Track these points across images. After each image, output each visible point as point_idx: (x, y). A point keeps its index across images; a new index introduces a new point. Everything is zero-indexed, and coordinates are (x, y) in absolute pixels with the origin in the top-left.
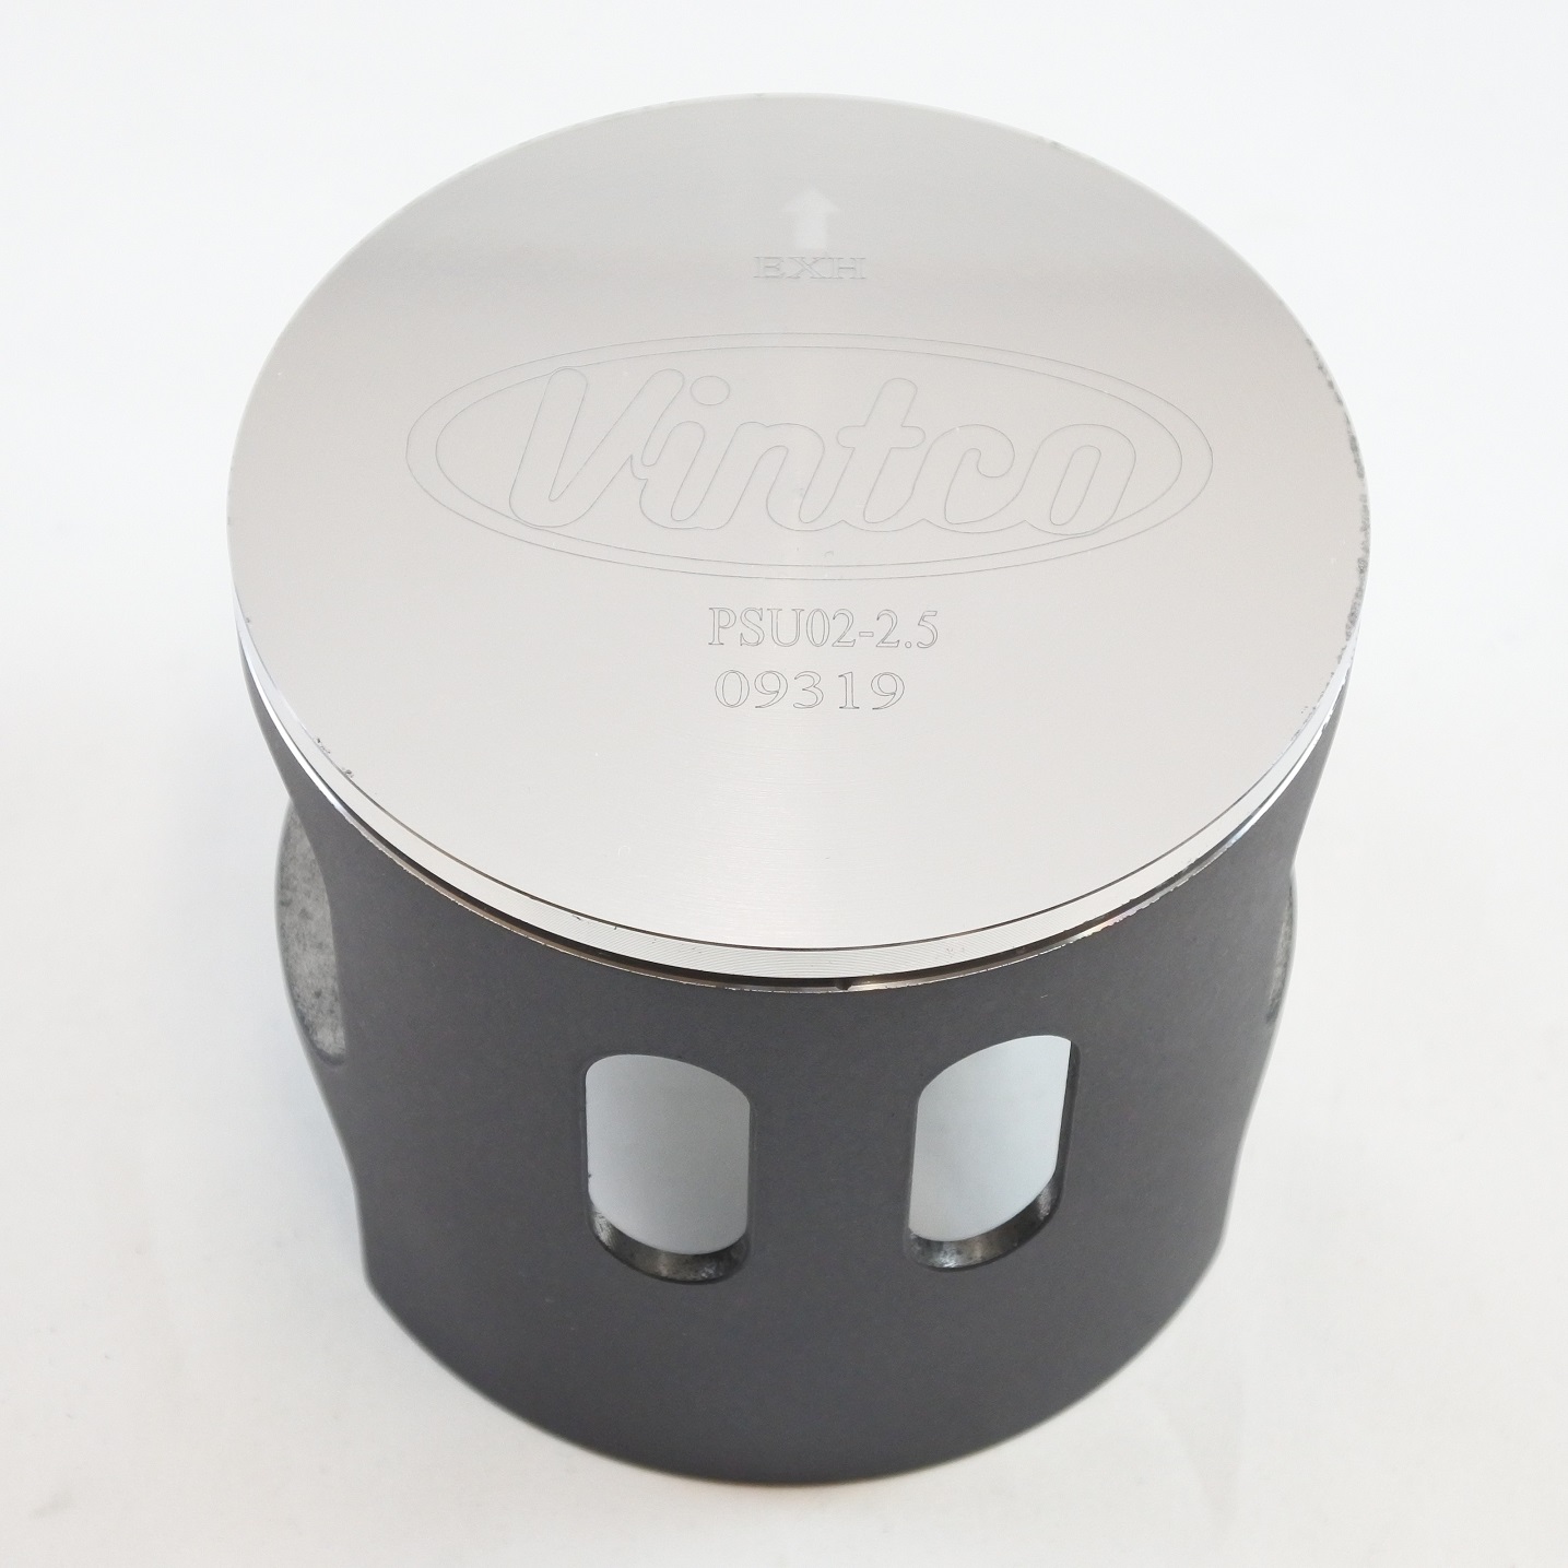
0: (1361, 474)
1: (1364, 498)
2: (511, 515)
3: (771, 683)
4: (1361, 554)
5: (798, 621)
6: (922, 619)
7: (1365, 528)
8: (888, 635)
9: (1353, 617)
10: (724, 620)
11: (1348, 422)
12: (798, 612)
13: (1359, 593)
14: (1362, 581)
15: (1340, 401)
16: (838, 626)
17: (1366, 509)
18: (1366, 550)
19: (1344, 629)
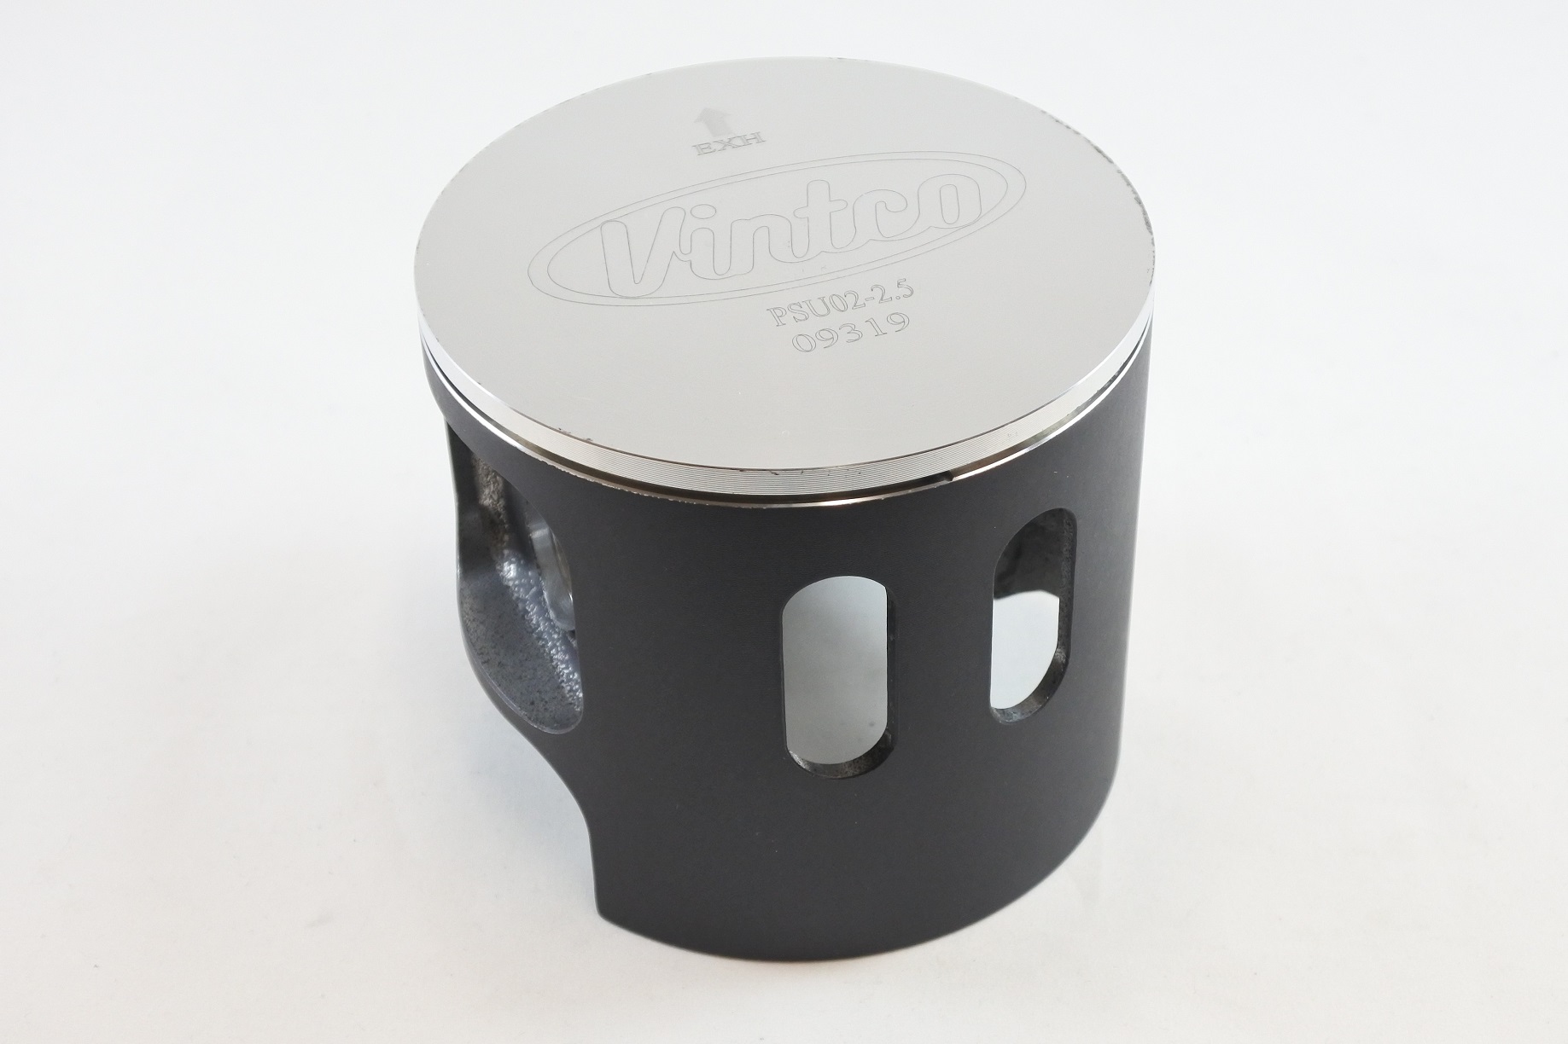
0: (1111, 162)
1: (1119, 172)
2: (614, 295)
3: (826, 335)
4: (1134, 196)
5: (824, 303)
6: (899, 284)
7: (1129, 184)
8: (883, 296)
9: (1148, 224)
10: (779, 313)
11: (1089, 141)
12: (822, 299)
13: (1145, 213)
14: (1142, 207)
15: (1077, 133)
16: (850, 300)
17: (1124, 177)
18: (1135, 193)
19: (1147, 231)
